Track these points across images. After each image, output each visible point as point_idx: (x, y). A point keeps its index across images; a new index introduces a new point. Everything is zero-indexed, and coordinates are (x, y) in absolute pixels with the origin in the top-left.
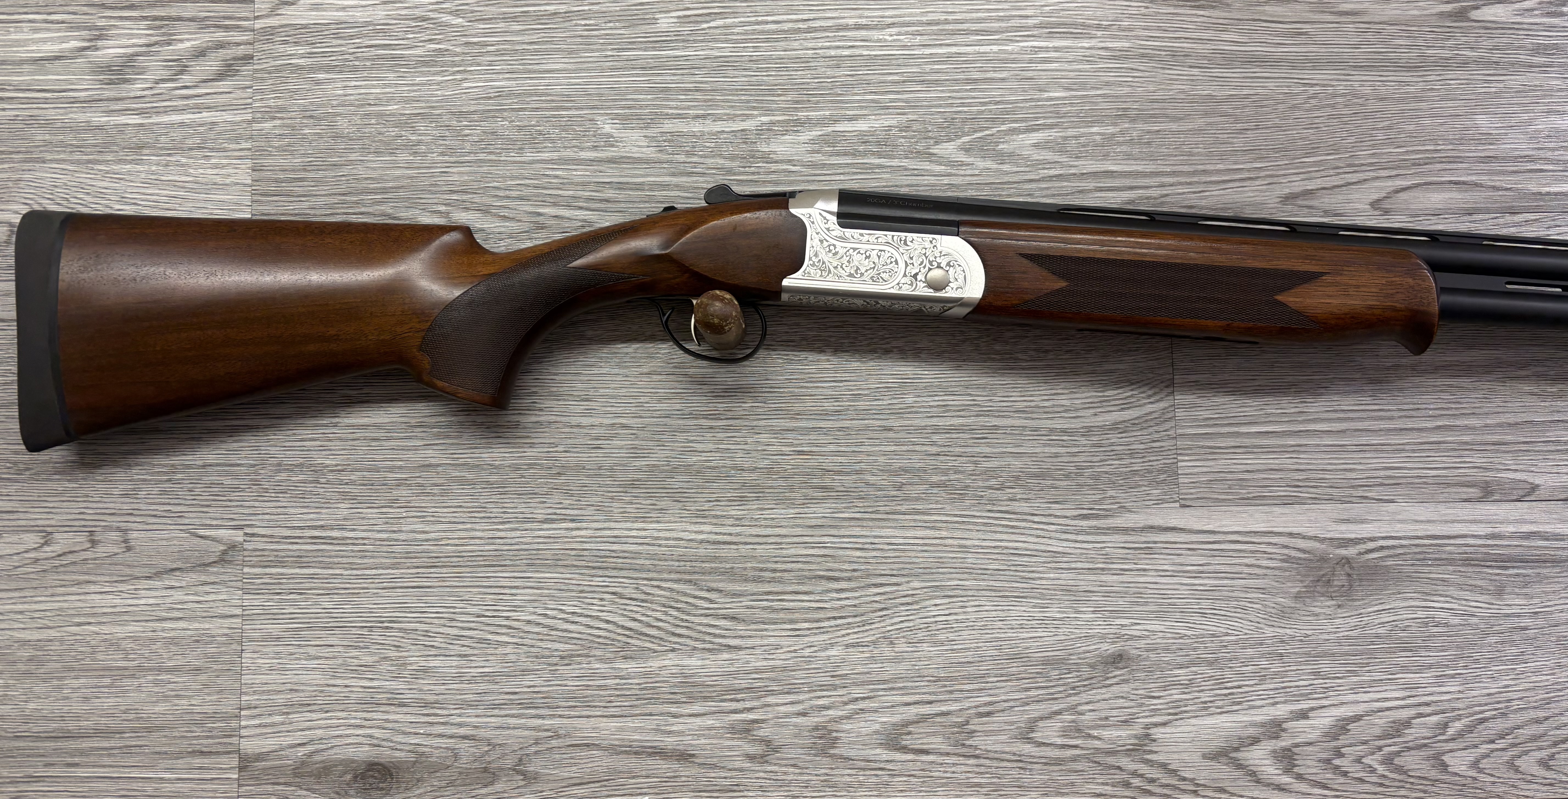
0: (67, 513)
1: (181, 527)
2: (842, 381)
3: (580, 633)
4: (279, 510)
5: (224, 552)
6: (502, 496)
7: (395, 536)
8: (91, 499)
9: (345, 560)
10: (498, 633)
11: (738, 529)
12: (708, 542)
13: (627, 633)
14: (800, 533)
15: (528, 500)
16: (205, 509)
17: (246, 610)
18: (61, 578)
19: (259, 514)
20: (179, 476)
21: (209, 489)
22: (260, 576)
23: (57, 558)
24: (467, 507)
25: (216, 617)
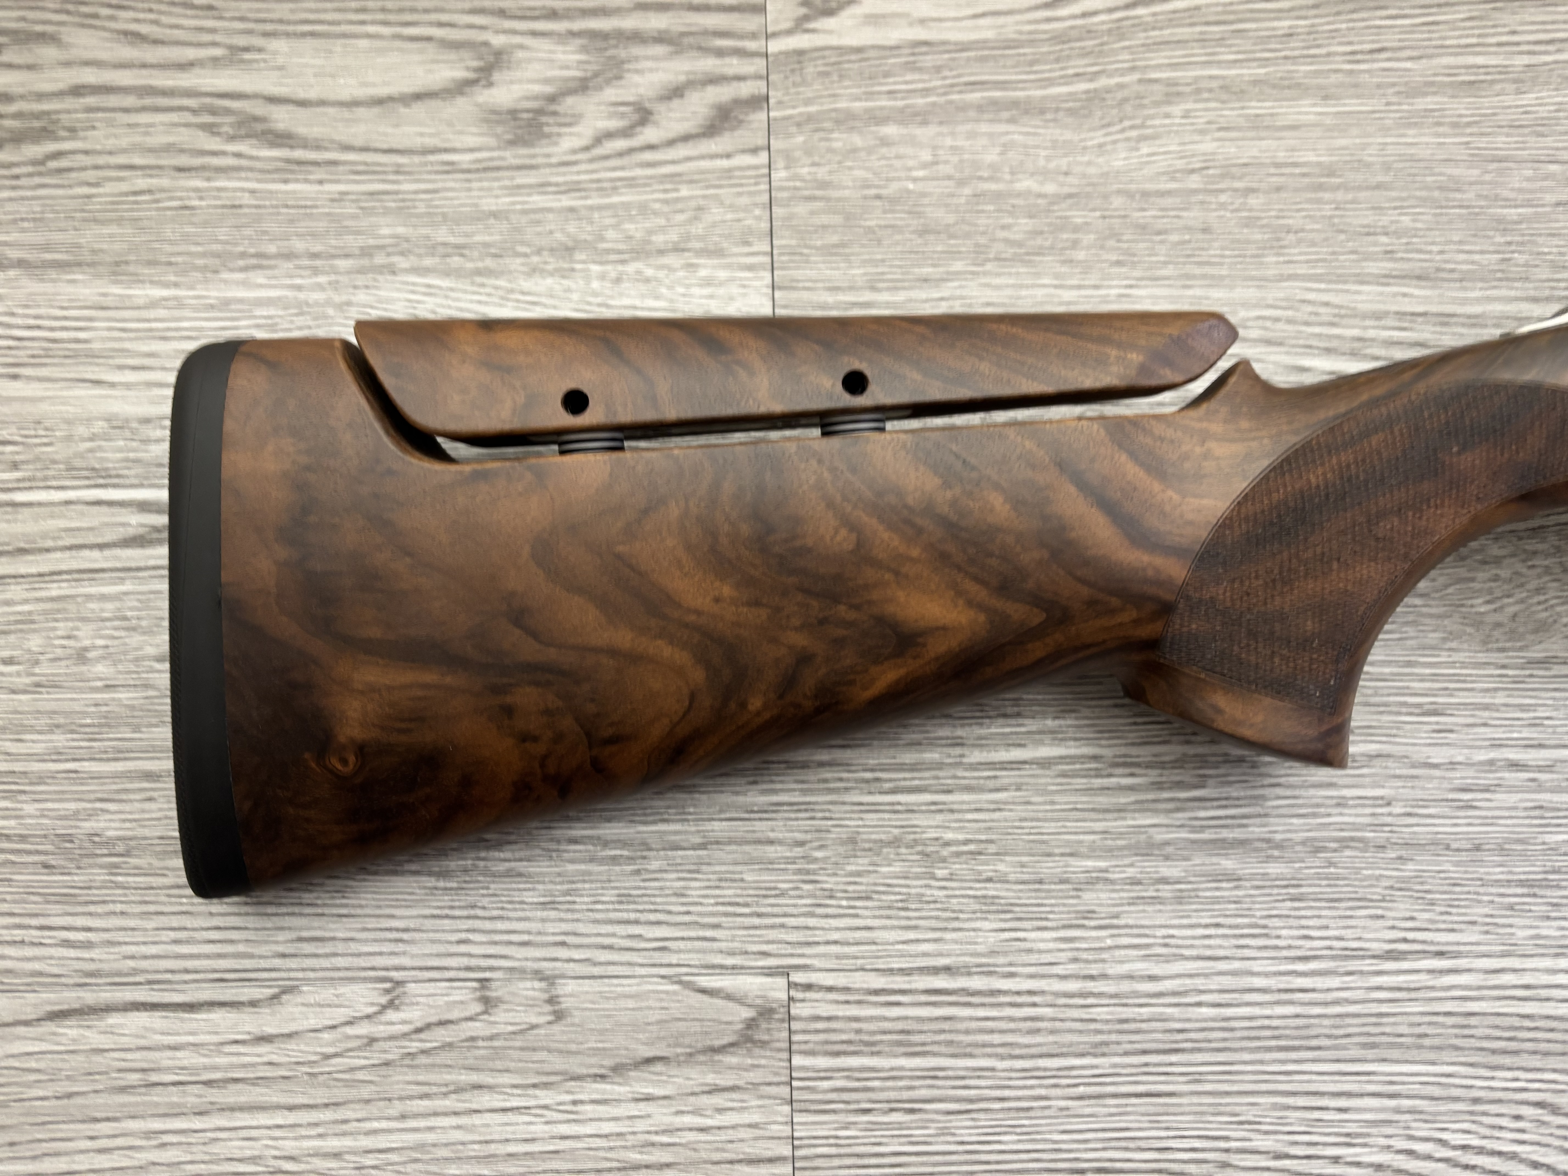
0: (433, 941)
1: (663, 971)
4: (859, 934)
5: (751, 1024)
6: (1297, 904)
7: (1090, 986)
8: (480, 913)
9: (997, 1039)
15: (1349, 913)
16: (709, 933)
17: (800, 1147)
18: (421, 1078)
19: (818, 943)
20: (655, 865)
21: (717, 892)
22: (827, 1074)
23: (414, 1036)
24: (1230, 927)
25: (740, 1161)
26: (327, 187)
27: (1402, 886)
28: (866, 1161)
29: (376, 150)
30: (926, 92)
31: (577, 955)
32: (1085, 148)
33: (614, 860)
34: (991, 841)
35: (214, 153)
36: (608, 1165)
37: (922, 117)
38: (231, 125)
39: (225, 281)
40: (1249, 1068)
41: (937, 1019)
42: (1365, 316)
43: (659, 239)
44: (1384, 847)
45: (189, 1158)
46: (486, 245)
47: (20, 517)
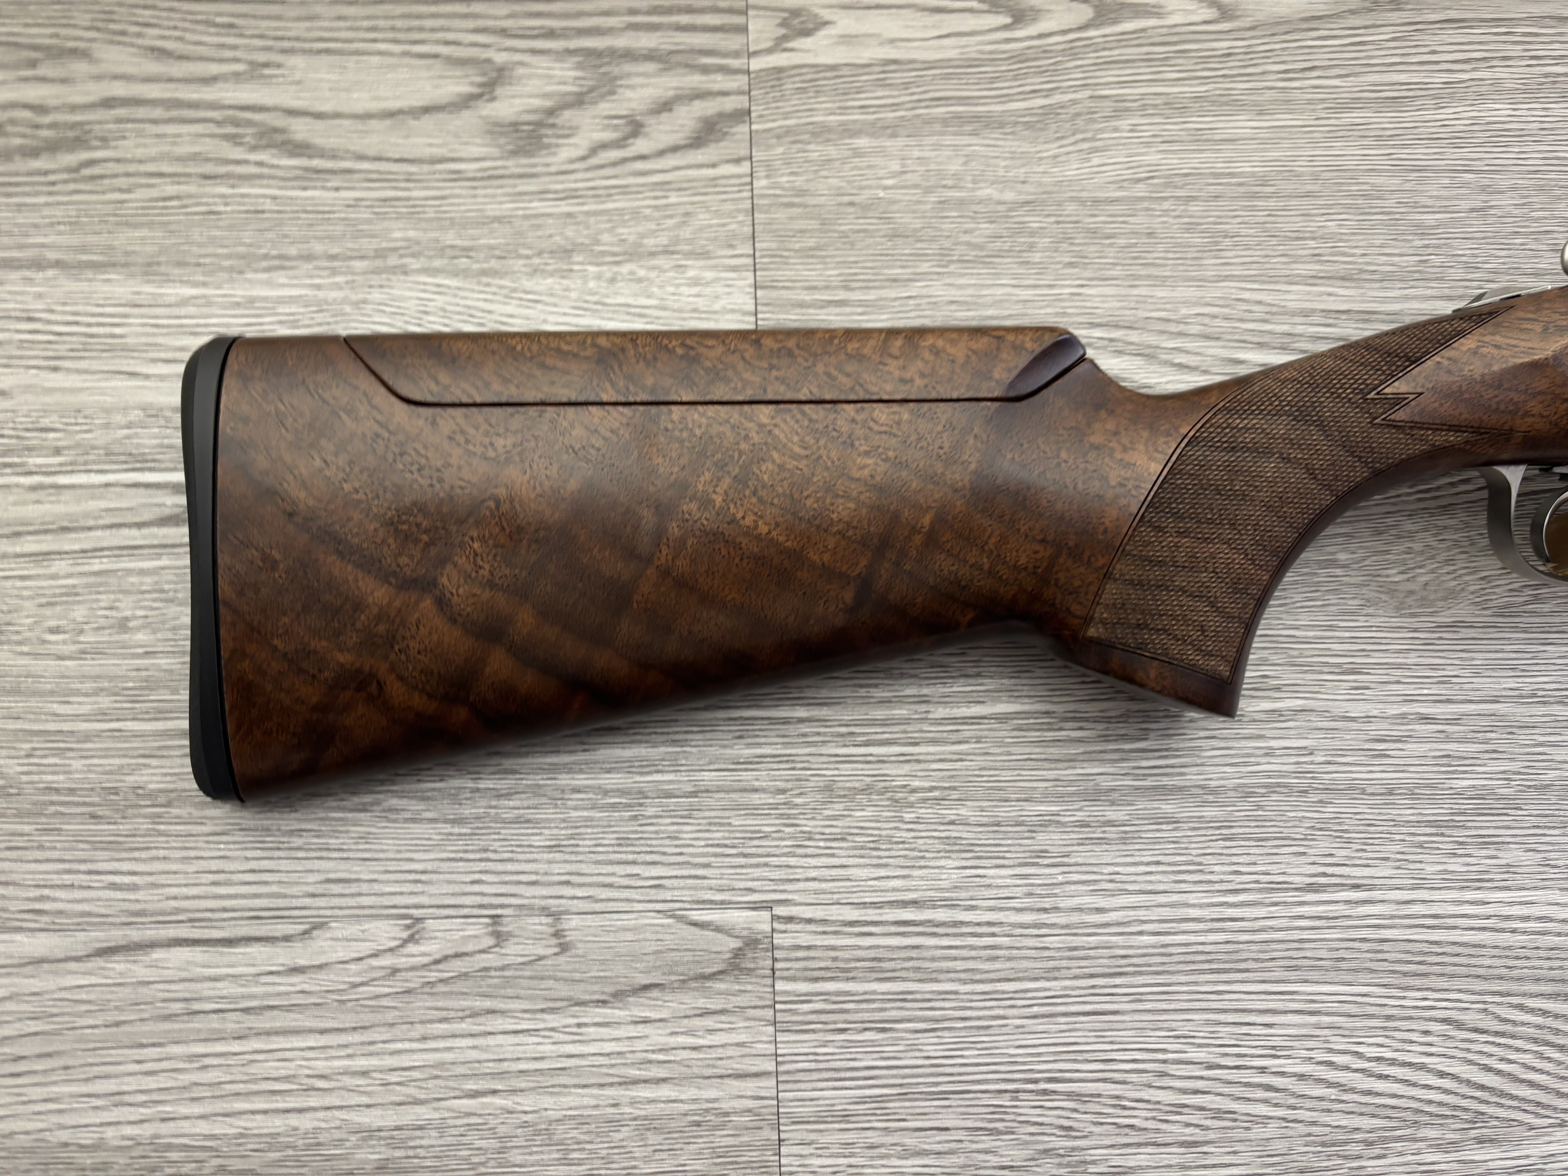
0: (449, 882)
1: (659, 906)
3: (1394, 1096)
4: (834, 872)
5: (738, 953)
6: (1228, 844)
7: (1043, 917)
8: (491, 856)
10: (1249, 1100)
13: (1478, 1094)
16: (700, 872)
17: (783, 1063)
18: (440, 1004)
19: (798, 880)
20: (651, 811)
21: (707, 835)
22: (806, 998)
23: (433, 967)
24: (1169, 864)
25: (729, 1076)
26: (344, 194)
27: (1321, 826)
28: (843, 1075)
29: (388, 160)
30: (895, 107)
31: (580, 892)
32: (1041, 159)
33: (614, 807)
34: (954, 788)
35: (238, 162)
36: (611, 1080)
37: (892, 130)
38: (254, 135)
39: (250, 281)
40: (1185, 988)
41: (906, 947)
42: (1294, 314)
43: (650, 242)
44: (1306, 792)
45: (229, 1078)
46: (491, 248)
47: (63, 498)
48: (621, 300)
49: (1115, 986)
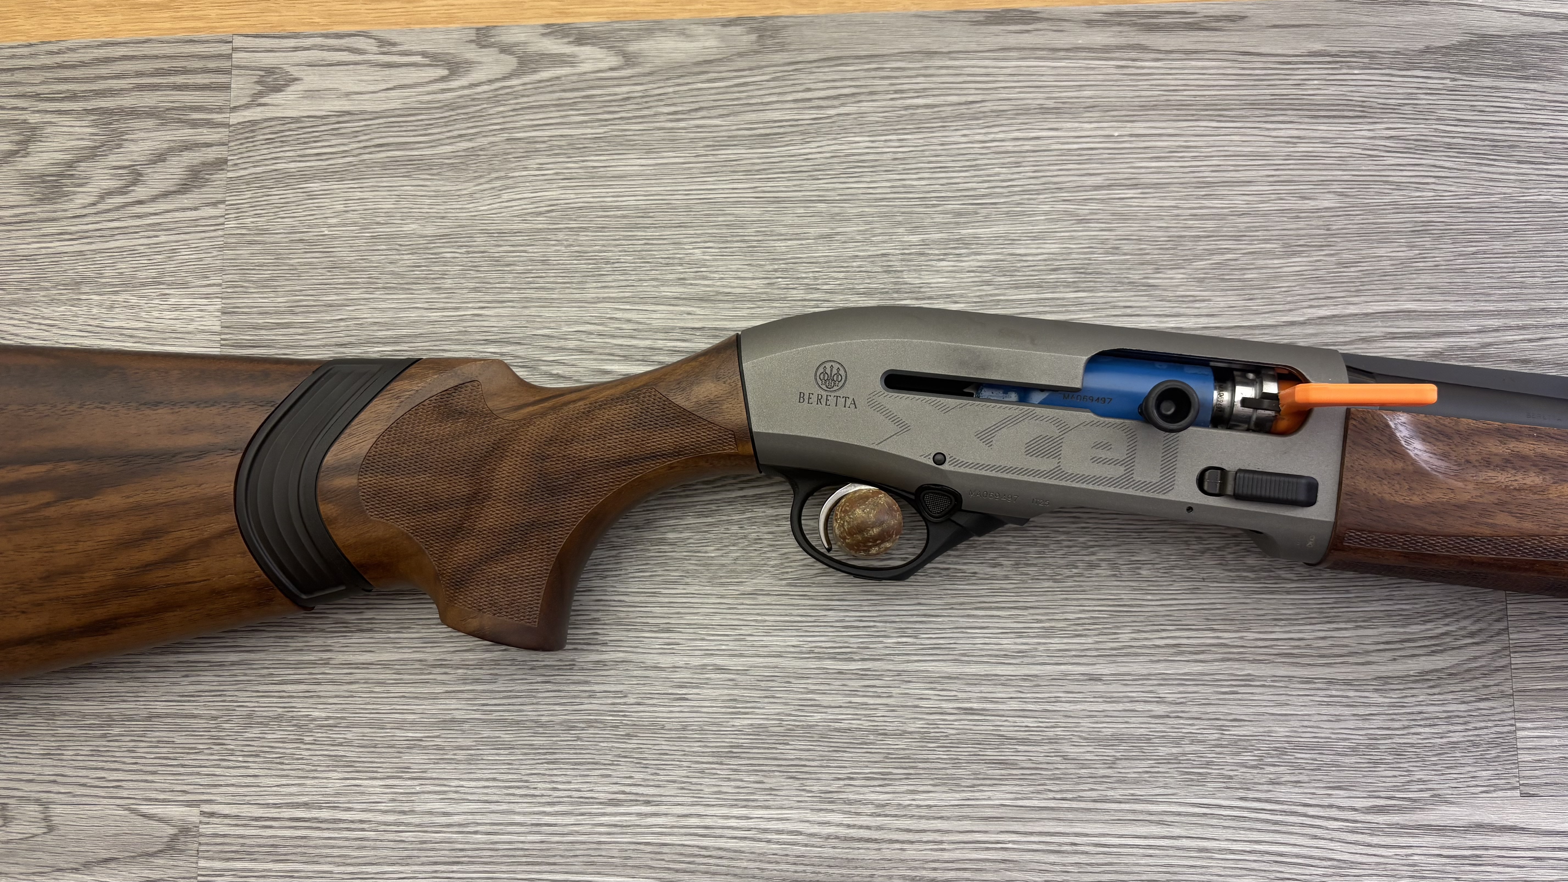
1: (119, 802)
2: (1026, 608)
4: (248, 780)
5: (174, 838)
6: (551, 766)
7: (405, 818)
9: (336, 852)
11: (880, 821)
12: (837, 837)
14: (969, 828)
15: (585, 773)
16: (150, 778)
19: (221, 785)
20: (115, 731)
21: (157, 750)
22: (221, 872)
24: (503, 781)
30: (346, 153)
31: (62, 789)
32: (459, 196)
33: (90, 726)
34: (344, 718)
41: (296, 837)
42: (657, 330)
44: (617, 727)
48: (117, 324)
49: (453, 872)
